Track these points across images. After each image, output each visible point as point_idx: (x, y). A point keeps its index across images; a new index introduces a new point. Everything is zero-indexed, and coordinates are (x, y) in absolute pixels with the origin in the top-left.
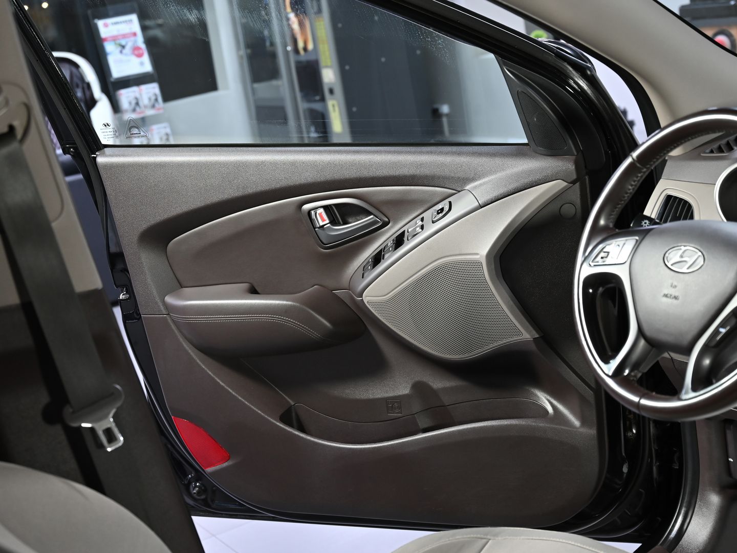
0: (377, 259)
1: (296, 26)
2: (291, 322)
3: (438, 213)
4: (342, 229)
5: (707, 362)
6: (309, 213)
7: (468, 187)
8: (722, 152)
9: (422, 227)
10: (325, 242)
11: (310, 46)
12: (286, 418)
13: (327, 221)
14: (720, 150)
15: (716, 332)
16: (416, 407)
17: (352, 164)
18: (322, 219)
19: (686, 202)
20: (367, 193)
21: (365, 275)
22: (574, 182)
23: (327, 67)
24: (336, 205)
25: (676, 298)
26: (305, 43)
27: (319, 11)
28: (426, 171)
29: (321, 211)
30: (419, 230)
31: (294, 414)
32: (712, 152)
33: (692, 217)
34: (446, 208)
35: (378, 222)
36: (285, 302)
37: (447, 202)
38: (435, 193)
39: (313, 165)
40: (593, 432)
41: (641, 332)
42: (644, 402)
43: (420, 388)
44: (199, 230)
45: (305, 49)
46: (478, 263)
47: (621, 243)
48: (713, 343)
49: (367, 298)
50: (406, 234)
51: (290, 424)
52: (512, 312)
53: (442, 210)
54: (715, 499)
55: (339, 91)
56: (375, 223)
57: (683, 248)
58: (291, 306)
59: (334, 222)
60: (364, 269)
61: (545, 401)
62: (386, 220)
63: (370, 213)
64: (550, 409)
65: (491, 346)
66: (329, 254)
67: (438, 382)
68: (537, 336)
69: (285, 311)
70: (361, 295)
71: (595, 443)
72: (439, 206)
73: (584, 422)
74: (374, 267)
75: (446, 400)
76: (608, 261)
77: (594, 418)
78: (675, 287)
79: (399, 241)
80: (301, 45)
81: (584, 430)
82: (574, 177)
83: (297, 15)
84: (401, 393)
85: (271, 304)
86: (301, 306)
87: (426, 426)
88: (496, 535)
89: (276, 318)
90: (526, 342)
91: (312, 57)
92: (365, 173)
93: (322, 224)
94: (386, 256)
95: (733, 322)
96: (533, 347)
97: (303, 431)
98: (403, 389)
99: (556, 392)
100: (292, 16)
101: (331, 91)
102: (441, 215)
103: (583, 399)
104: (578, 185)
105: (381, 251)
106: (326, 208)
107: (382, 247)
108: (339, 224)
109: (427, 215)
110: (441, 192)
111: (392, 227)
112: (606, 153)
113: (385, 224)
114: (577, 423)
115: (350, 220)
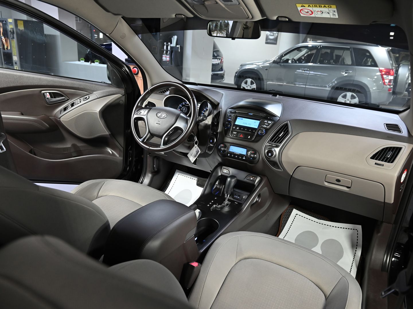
0: (65, 109)
1: (4, 41)
2: (36, 124)
3: (85, 99)
4: (54, 99)
5: (166, 139)
6: (44, 93)
7: (94, 93)
8: (162, 93)
9: (80, 102)
10: (48, 103)
11: (9, 48)
12: (31, 152)
13: (50, 97)
14: (161, 92)
15: (169, 132)
16: (72, 150)
17: (59, 82)
18: (48, 96)
19: (154, 103)
20: (63, 90)
21: (61, 113)
22: (123, 95)
23: (15, 55)
24: (52, 92)
25: (160, 124)
26: (7, 47)
27: (13, 38)
28: (82, 87)
29: (48, 94)
30: (79, 102)
31: (33, 151)
32: (159, 92)
33: (155, 106)
34: (88, 97)
35: (66, 99)
36: (34, 118)
37: (88, 96)
38: (84, 93)
39: (46, 80)
40: (122, 158)
41: (149, 132)
42: (150, 148)
43: (74, 145)
44: (4, 94)
45: (7, 49)
46: (96, 113)
47: (145, 110)
48: (168, 135)
49: (61, 119)
50: (75, 103)
51: (32, 153)
52: (104, 127)
53: (86, 98)
54: (150, 175)
55: (18, 63)
56: (65, 99)
57: (162, 113)
58: (36, 120)
59: (51, 97)
60: (61, 111)
61: (110, 151)
62: (68, 98)
63: (64, 96)
64: (111, 152)
65: (97, 135)
66: (49, 106)
67: (80, 144)
68: (110, 133)
69: (34, 121)
70: (60, 118)
71: (122, 161)
72: (86, 97)
73: (120, 156)
74: (64, 111)
75: (81, 149)
76: (141, 114)
77: (122, 155)
78: (159, 121)
79: (72, 105)
80: (6, 47)
81: (120, 158)
82: (124, 94)
83: (5, 38)
84: (68, 147)
85: (30, 119)
86: (40, 120)
87: (75, 156)
88: (107, 181)
89: (31, 123)
90: (107, 135)
91: (10, 52)
92: (63, 85)
93: (48, 97)
94: (68, 109)
95: (174, 130)
96: (109, 136)
97: (36, 155)
98: (69, 145)
99: (113, 148)
100: (3, 37)
101: (16, 63)
102: (86, 99)
103: (120, 150)
104: (124, 96)
105: (66, 107)
106: (49, 93)
107: (67, 106)
108: (53, 98)
109: (82, 99)
110: (86, 93)
111: (70, 101)
112: (132, 89)
113: (68, 100)
114: (118, 156)
115: (56, 97)
